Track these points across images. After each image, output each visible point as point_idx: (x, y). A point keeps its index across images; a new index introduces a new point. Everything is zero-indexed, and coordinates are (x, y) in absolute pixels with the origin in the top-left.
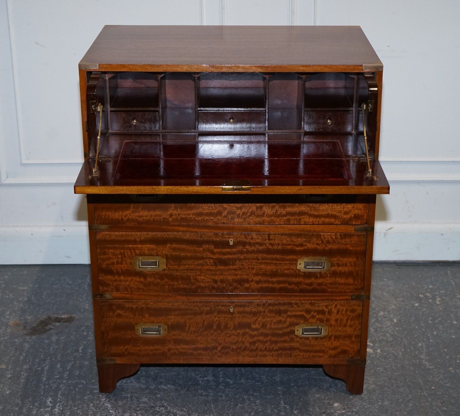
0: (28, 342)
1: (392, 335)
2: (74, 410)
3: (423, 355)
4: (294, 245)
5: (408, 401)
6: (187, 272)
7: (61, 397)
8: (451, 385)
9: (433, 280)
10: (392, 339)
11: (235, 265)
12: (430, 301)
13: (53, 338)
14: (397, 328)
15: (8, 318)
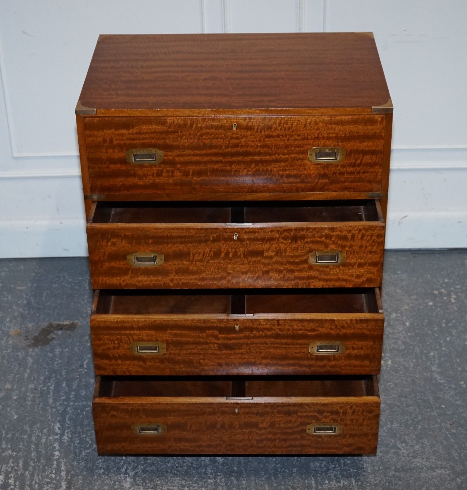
0: (31, 356)
1: (404, 343)
2: (83, 437)
3: (434, 366)
4: (306, 330)
5: (417, 423)
6: (189, 356)
7: (69, 423)
8: (461, 402)
9: (449, 272)
10: (403, 347)
11: (242, 350)
12: (445, 298)
13: (56, 350)
14: (409, 334)
15: (9, 326)
